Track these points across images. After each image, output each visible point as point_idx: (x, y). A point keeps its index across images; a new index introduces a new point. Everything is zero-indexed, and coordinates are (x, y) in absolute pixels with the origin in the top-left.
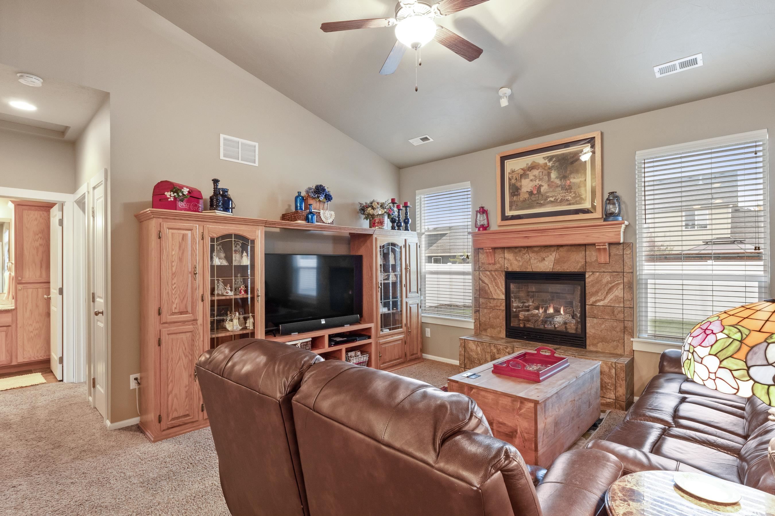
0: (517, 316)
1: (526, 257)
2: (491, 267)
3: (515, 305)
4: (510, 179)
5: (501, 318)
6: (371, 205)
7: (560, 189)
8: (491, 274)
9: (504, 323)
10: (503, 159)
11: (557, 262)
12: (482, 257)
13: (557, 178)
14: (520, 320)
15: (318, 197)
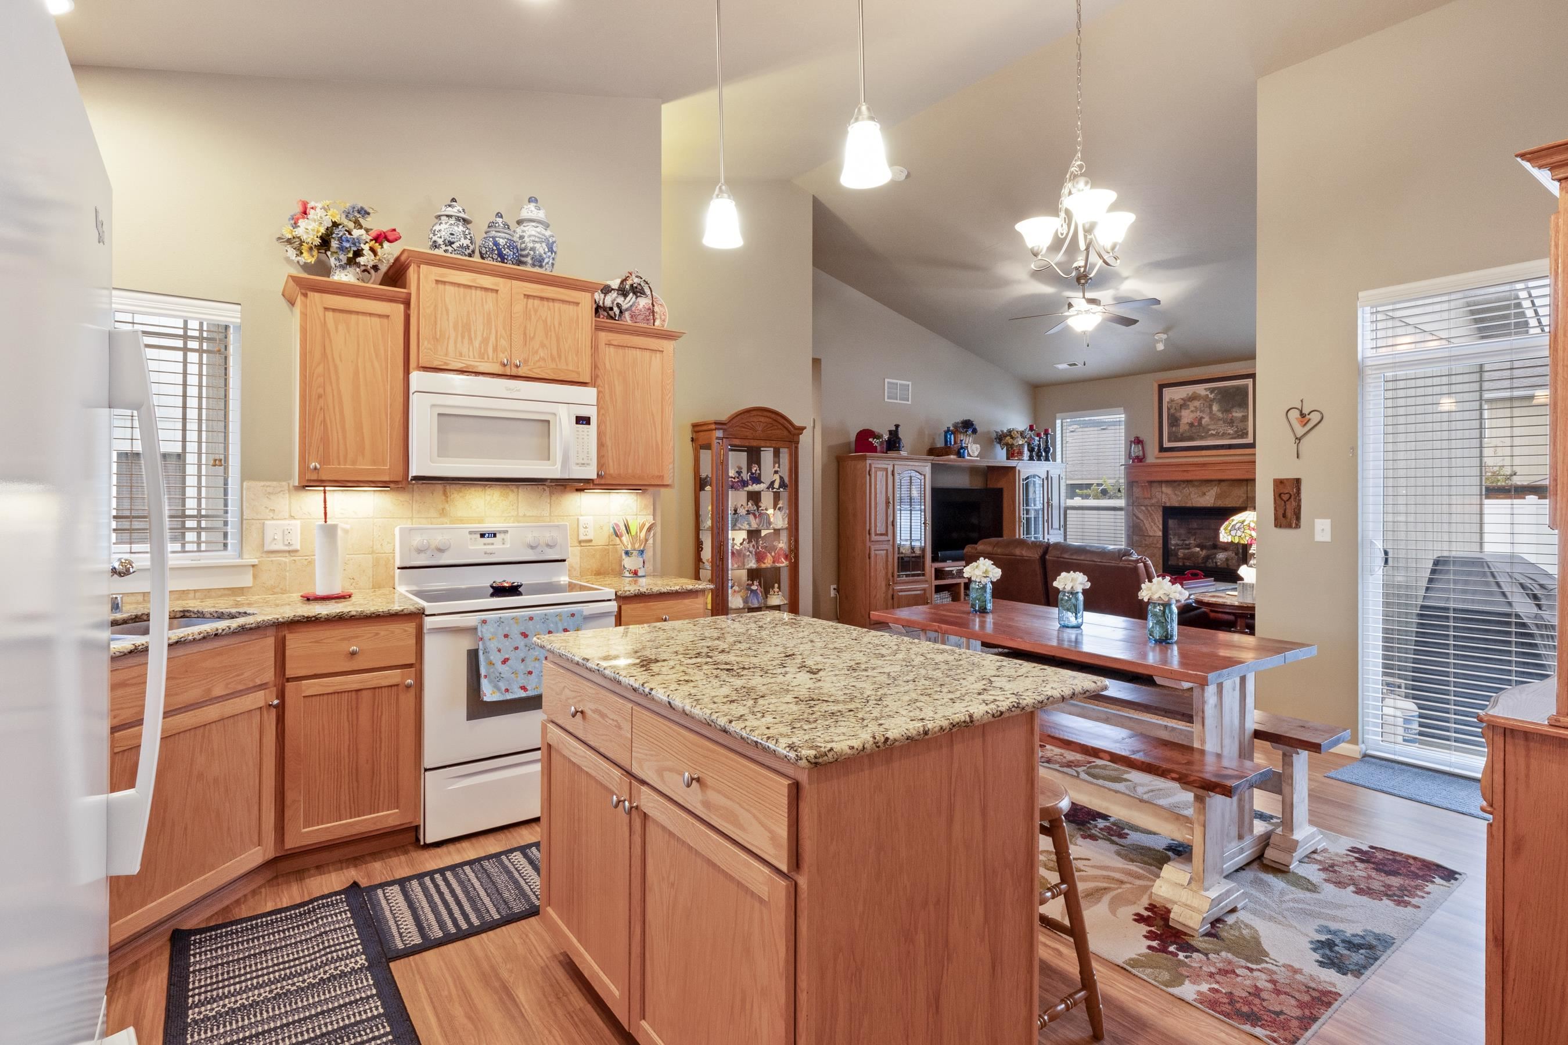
0: (1176, 555)
1: (1186, 491)
2: (1147, 502)
3: (1173, 542)
4: (1169, 409)
5: (1157, 555)
6: (1010, 433)
7: (1221, 422)
8: (1147, 509)
9: (1161, 561)
10: (1161, 387)
11: (1218, 497)
12: (1136, 491)
13: (1219, 411)
14: (1178, 559)
15: (966, 431)
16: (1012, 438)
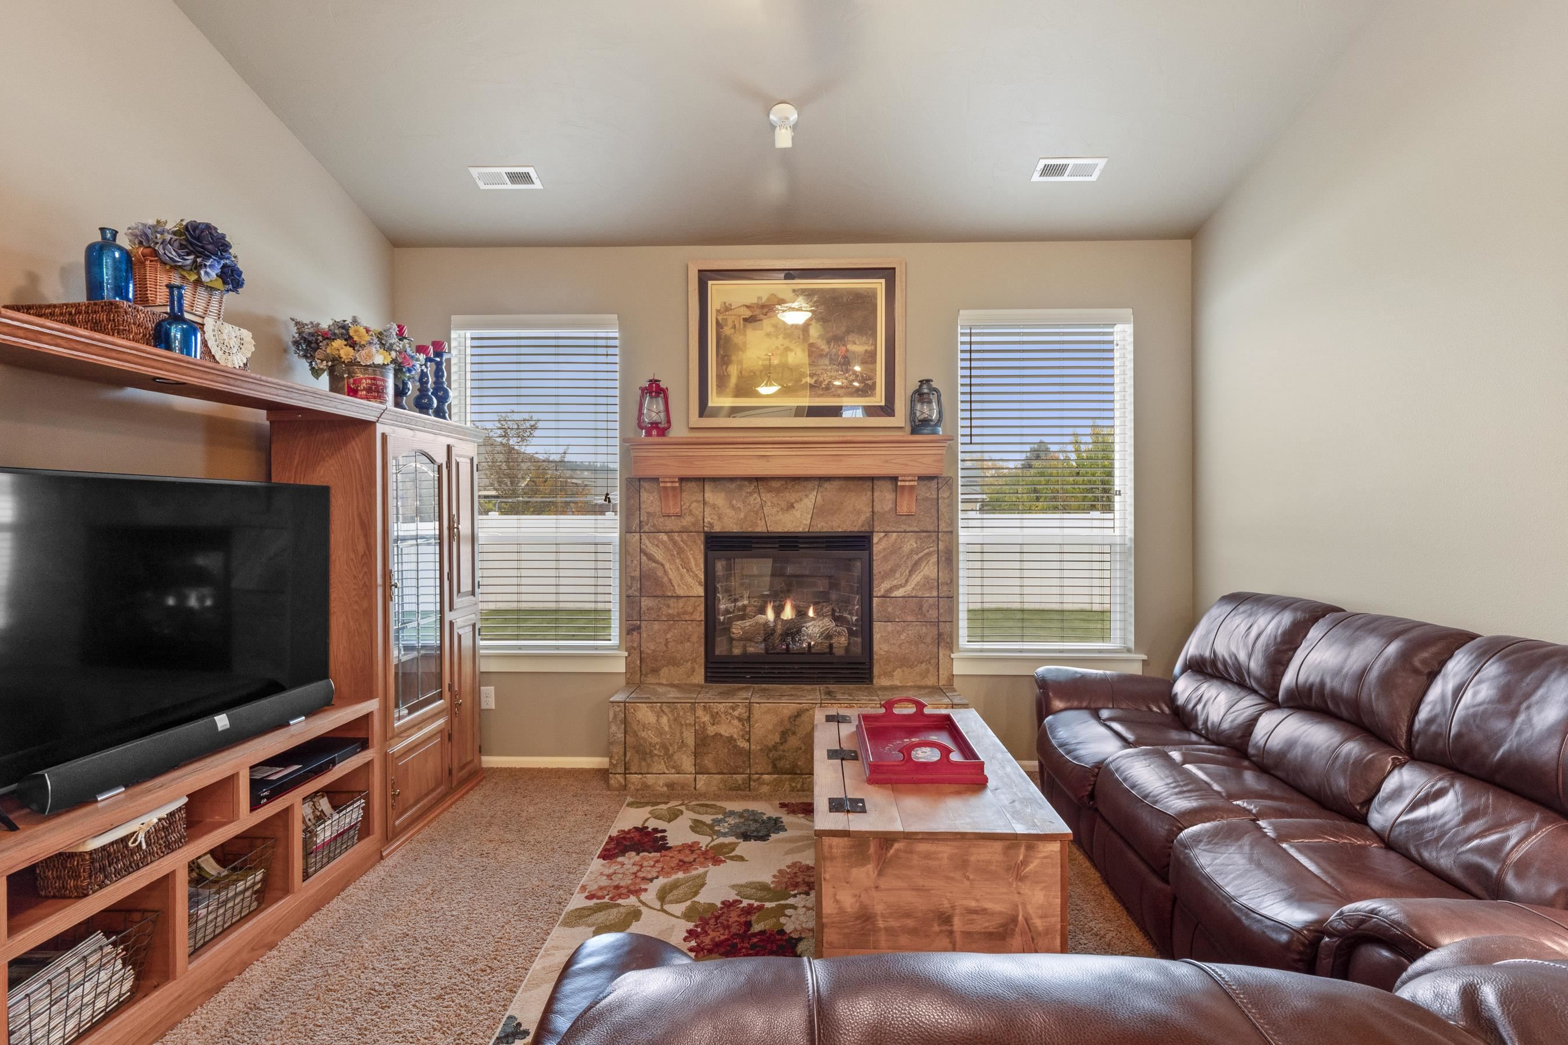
0: (727, 630)
1: (755, 500)
2: (670, 524)
3: (722, 607)
4: (719, 325)
5: (694, 638)
6: (343, 332)
7: (827, 362)
8: (671, 539)
9: (702, 649)
10: (705, 277)
11: (818, 512)
12: (650, 500)
13: (821, 337)
14: (731, 640)
15: (196, 267)
16: (352, 344)
